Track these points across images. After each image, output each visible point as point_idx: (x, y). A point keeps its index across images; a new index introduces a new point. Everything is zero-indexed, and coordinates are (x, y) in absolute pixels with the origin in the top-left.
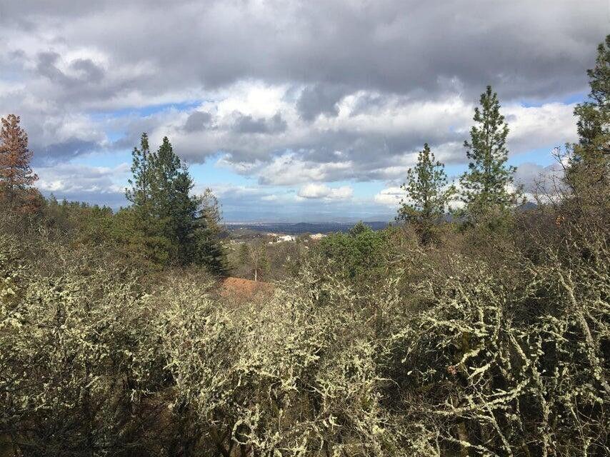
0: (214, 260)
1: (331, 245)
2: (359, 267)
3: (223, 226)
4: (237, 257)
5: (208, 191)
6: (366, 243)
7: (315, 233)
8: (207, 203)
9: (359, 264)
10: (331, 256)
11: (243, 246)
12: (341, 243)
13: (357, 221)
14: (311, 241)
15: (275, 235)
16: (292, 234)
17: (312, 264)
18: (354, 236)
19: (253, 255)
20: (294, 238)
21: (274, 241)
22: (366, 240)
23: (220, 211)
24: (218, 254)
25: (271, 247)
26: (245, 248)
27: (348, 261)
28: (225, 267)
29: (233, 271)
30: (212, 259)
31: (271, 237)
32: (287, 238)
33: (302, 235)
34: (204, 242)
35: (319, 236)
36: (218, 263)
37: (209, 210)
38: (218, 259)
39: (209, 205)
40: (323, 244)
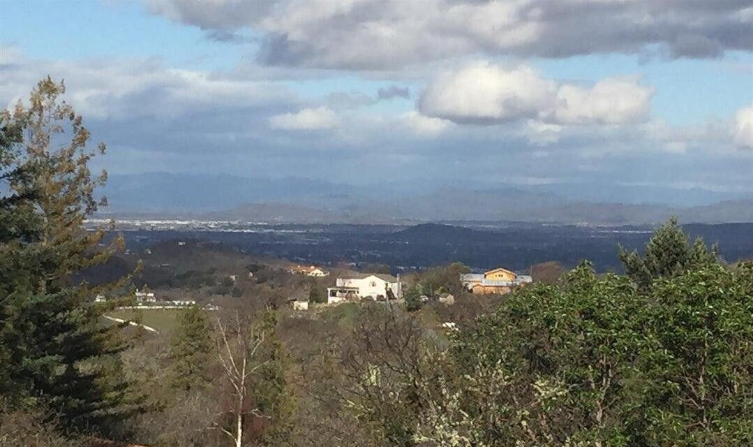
0: (72, 373)
1: (550, 321)
2: (665, 416)
3: (108, 236)
4: (164, 363)
5: (48, 87)
6: (696, 314)
7: (485, 265)
8: (43, 140)
9: (664, 401)
10: (547, 368)
11: (191, 316)
12: (588, 314)
13: (657, 221)
14: (469, 303)
15: (317, 272)
16: (388, 269)
17: (469, 404)
18: (645, 283)
19: (227, 356)
20: (395, 287)
21: (316, 297)
22: (695, 302)
23: (94, 169)
24: (82, 348)
25: (301, 324)
26: (195, 326)
27: (616, 388)
28: (114, 404)
29: (145, 422)
30: (61, 370)
31: (303, 280)
32: (370, 286)
33: (433, 274)
34: (29, 300)
35: (498, 280)
36: (84, 387)
37: (51, 166)
38: (84, 367)
39: (52, 149)
40: (517, 315)
